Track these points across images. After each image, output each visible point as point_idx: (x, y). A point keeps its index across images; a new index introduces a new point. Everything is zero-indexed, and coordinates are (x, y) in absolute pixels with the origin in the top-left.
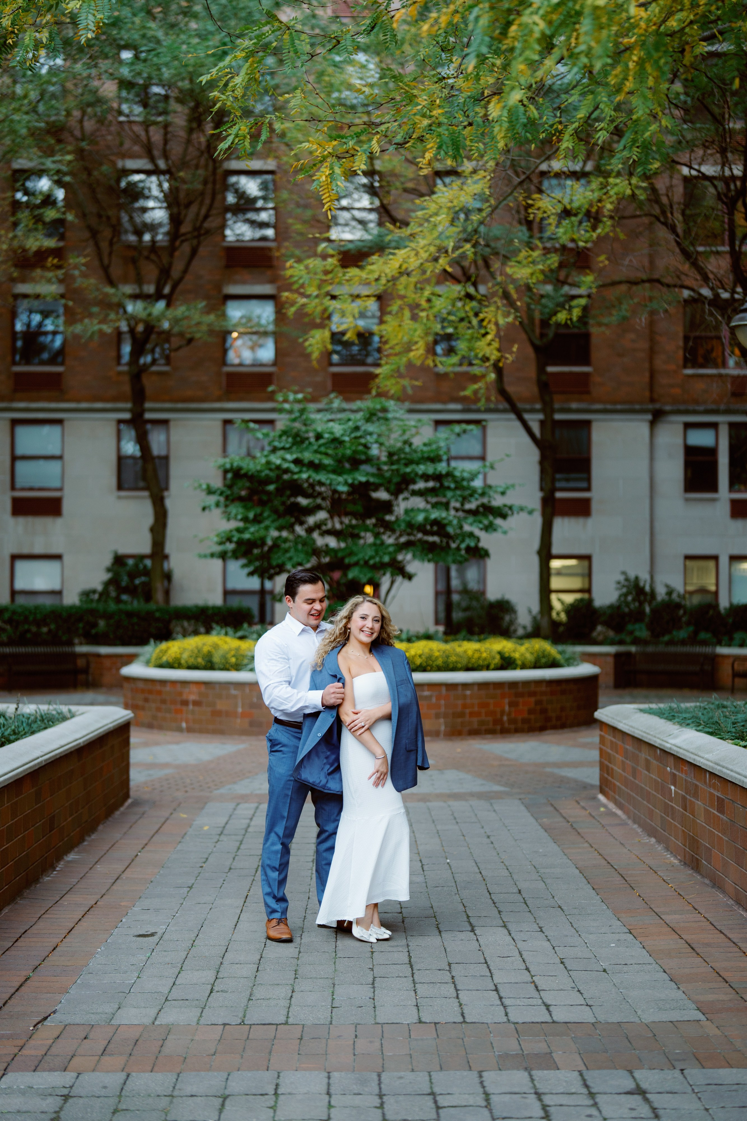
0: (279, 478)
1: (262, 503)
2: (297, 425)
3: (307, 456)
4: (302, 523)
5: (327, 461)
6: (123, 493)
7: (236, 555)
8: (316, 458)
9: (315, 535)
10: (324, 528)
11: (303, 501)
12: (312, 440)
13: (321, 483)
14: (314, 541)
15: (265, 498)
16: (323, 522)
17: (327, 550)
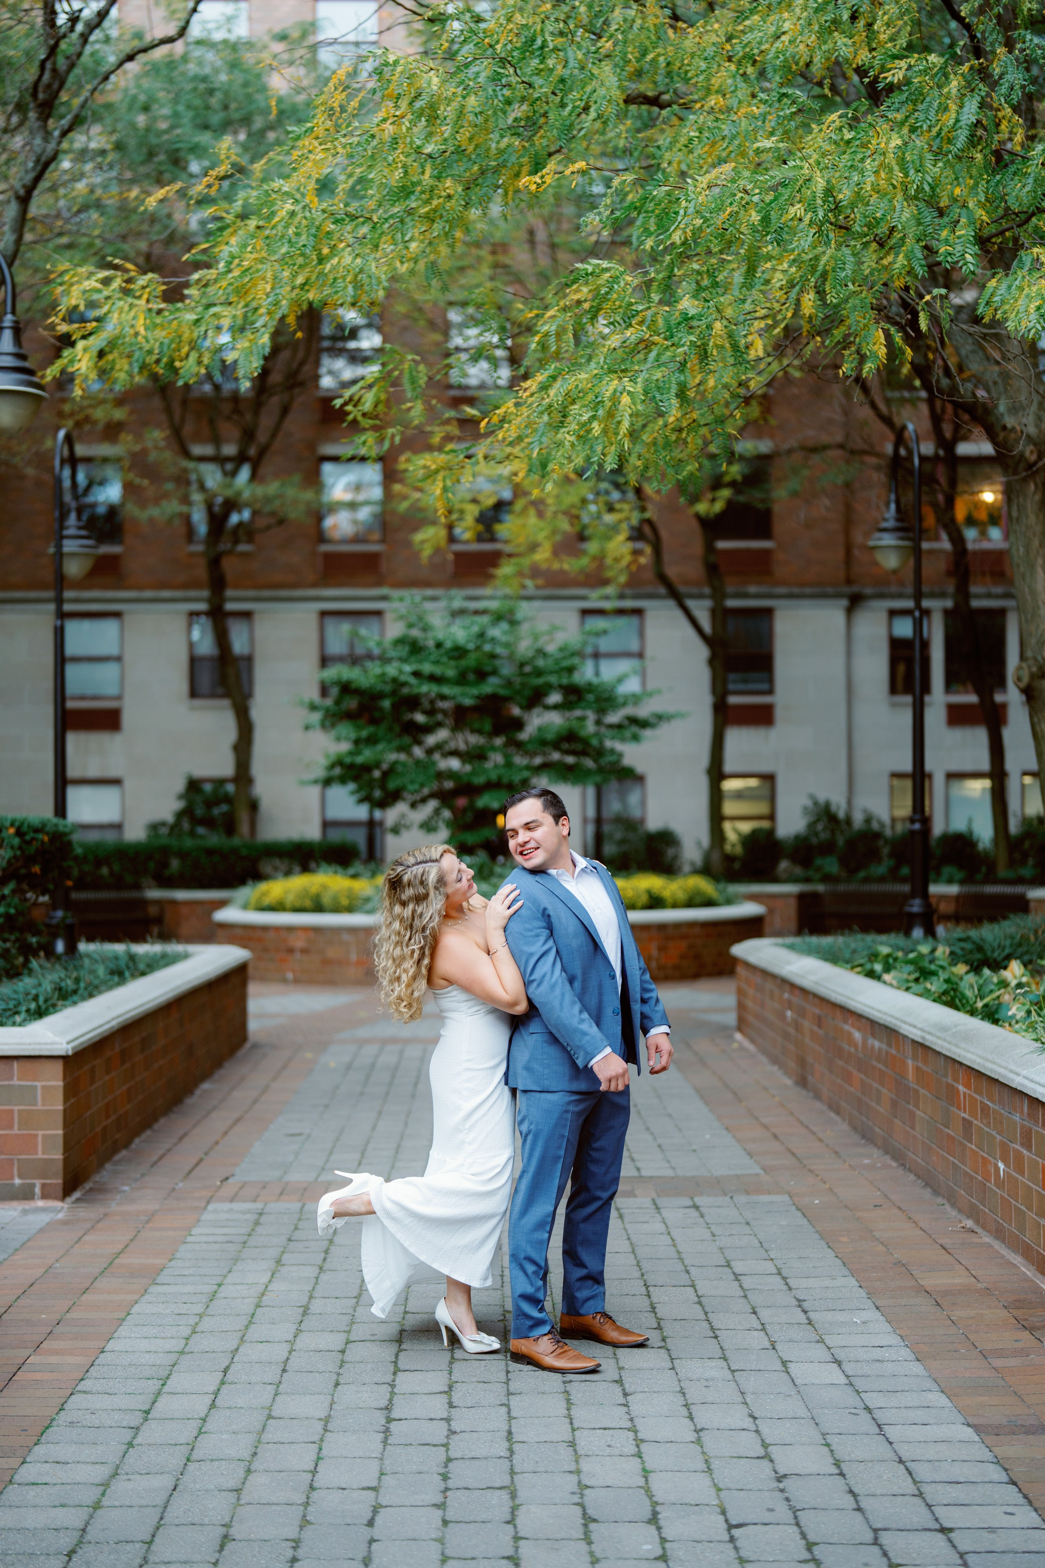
0: (394, 693)
1: (374, 721)
2: (415, 633)
3: (427, 668)
4: (419, 743)
5: (451, 673)
6: (197, 702)
7: (343, 780)
8: (437, 670)
9: (437, 756)
10: (447, 748)
11: (420, 718)
12: (433, 649)
13: (443, 697)
14: (434, 764)
15: (377, 714)
16: (445, 742)
17: (450, 774)
